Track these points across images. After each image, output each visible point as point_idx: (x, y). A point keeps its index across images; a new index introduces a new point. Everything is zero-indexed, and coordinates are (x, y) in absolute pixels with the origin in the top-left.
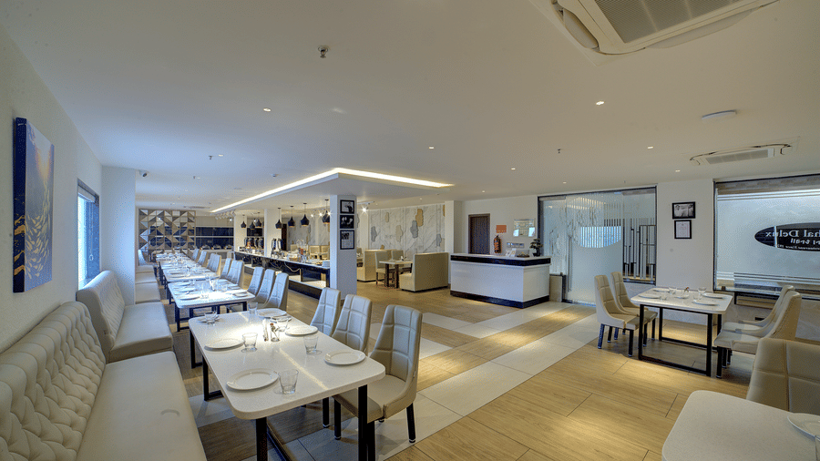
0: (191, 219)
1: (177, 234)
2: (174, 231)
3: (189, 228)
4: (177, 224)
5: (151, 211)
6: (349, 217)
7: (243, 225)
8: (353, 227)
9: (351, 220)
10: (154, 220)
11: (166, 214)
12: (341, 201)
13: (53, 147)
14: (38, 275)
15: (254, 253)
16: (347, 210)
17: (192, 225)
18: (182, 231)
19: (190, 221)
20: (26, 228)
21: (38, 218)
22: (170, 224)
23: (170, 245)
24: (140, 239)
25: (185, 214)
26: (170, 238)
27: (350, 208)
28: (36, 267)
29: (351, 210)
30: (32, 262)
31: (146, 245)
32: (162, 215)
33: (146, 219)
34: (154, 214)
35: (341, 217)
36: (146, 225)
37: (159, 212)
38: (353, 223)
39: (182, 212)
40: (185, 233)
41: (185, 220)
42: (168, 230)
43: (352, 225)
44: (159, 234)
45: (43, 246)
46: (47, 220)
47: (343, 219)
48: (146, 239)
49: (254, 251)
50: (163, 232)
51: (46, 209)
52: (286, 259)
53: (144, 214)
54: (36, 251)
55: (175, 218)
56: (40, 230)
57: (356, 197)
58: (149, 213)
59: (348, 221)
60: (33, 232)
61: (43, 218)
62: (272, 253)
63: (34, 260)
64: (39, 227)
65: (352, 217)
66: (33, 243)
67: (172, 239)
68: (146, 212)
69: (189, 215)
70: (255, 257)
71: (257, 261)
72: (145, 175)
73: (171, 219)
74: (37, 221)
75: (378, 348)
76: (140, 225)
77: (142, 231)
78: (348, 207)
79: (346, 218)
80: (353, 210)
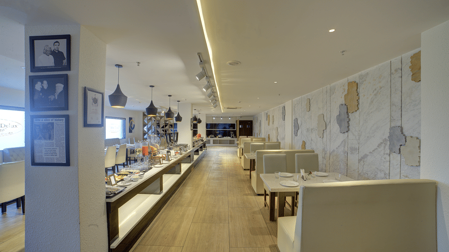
1: (163, 127)
2: (161, 126)
3: (169, 124)
4: (163, 121)
6: (52, 81)
9: (60, 87)
10: (151, 119)
12: (32, 40)
17: (171, 122)
18: (166, 126)
22: (159, 121)
23: (159, 135)
24: (144, 131)
26: (159, 130)
27: (57, 55)
29: (62, 60)
31: (147, 135)
33: (146, 119)
35: (33, 81)
36: (146, 122)
38: (66, 92)
40: (167, 127)
43: (64, 102)
47: (38, 86)
48: (147, 131)
50: (155, 126)
59: (51, 89)
65: (65, 80)
76: (144, 122)
77: (144, 125)
78: (53, 53)
79: (45, 82)
80: (65, 62)
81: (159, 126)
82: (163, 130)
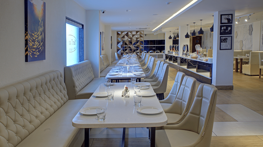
0: (142, 36)
1: (135, 44)
2: (133, 43)
3: (140, 41)
4: (134, 39)
5: (122, 32)
6: (227, 27)
7: (170, 38)
8: (231, 34)
9: (229, 28)
10: (124, 37)
11: (129, 33)
12: (221, 15)
13: (44, 4)
14: (36, 56)
15: (174, 54)
16: (226, 21)
17: (142, 39)
18: (137, 42)
19: (141, 37)
20: (28, 37)
21: (36, 33)
22: (131, 38)
23: (131, 50)
24: (117, 47)
25: (139, 33)
26: (131, 46)
27: (229, 20)
28: (35, 53)
29: (230, 21)
30: (32, 51)
31: (120, 50)
32: (127, 35)
33: (120, 36)
34: (124, 34)
35: (221, 27)
36: (120, 40)
37: (126, 33)
38: (231, 30)
39: (137, 32)
40: (138, 44)
41: (139, 36)
42: (131, 42)
43: (230, 32)
44: (126, 44)
45: (39, 45)
46: (41, 34)
47: (223, 28)
48: (120, 47)
49: (174, 53)
50: (128, 43)
51: (41, 29)
52: (189, 58)
53: (119, 34)
54: (35, 47)
55: (133, 35)
56: (38, 38)
57: (234, 11)
58: (121, 33)
59: (227, 29)
60: (33, 39)
61: (39, 33)
62: (183, 54)
63: (34, 50)
64: (37, 37)
65: (231, 26)
66: (33, 43)
67: (133, 47)
68: (120, 33)
69: (141, 33)
70: (174, 57)
71: (175, 59)
72: (103, 12)
73: (131, 36)
74: (35, 34)
75: (191, 113)
76: (117, 40)
77: (118, 43)
78: (227, 19)
79: (225, 27)
80: (231, 21)
81: (131, 43)
82: (135, 47)
